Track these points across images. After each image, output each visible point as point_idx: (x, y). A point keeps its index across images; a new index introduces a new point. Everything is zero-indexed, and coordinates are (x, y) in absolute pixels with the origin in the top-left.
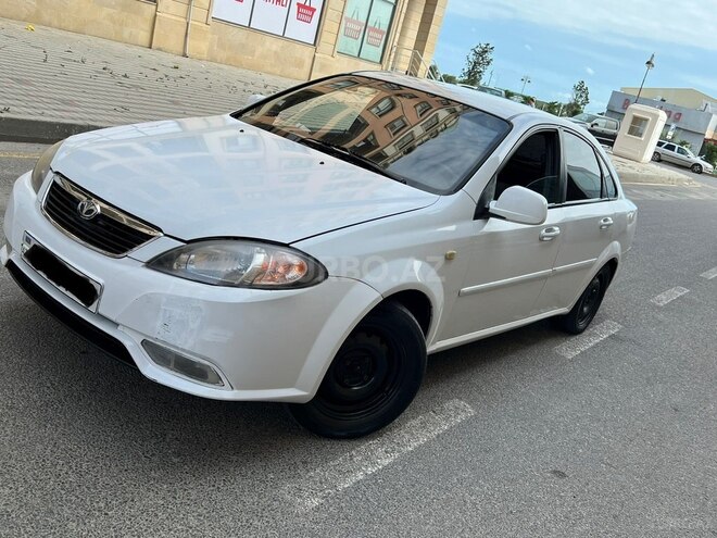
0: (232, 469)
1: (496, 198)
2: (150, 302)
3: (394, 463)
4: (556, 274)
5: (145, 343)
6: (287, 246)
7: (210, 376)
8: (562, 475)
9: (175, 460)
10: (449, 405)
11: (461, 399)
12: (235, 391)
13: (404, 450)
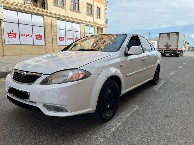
0: (77, 136)
1: (129, 51)
2: (43, 93)
3: (122, 124)
4: (148, 69)
5: (44, 106)
6: (77, 69)
7: (65, 110)
8: (168, 116)
9: (60, 138)
10: (132, 106)
11: (134, 104)
12: (73, 113)
13: (124, 120)
